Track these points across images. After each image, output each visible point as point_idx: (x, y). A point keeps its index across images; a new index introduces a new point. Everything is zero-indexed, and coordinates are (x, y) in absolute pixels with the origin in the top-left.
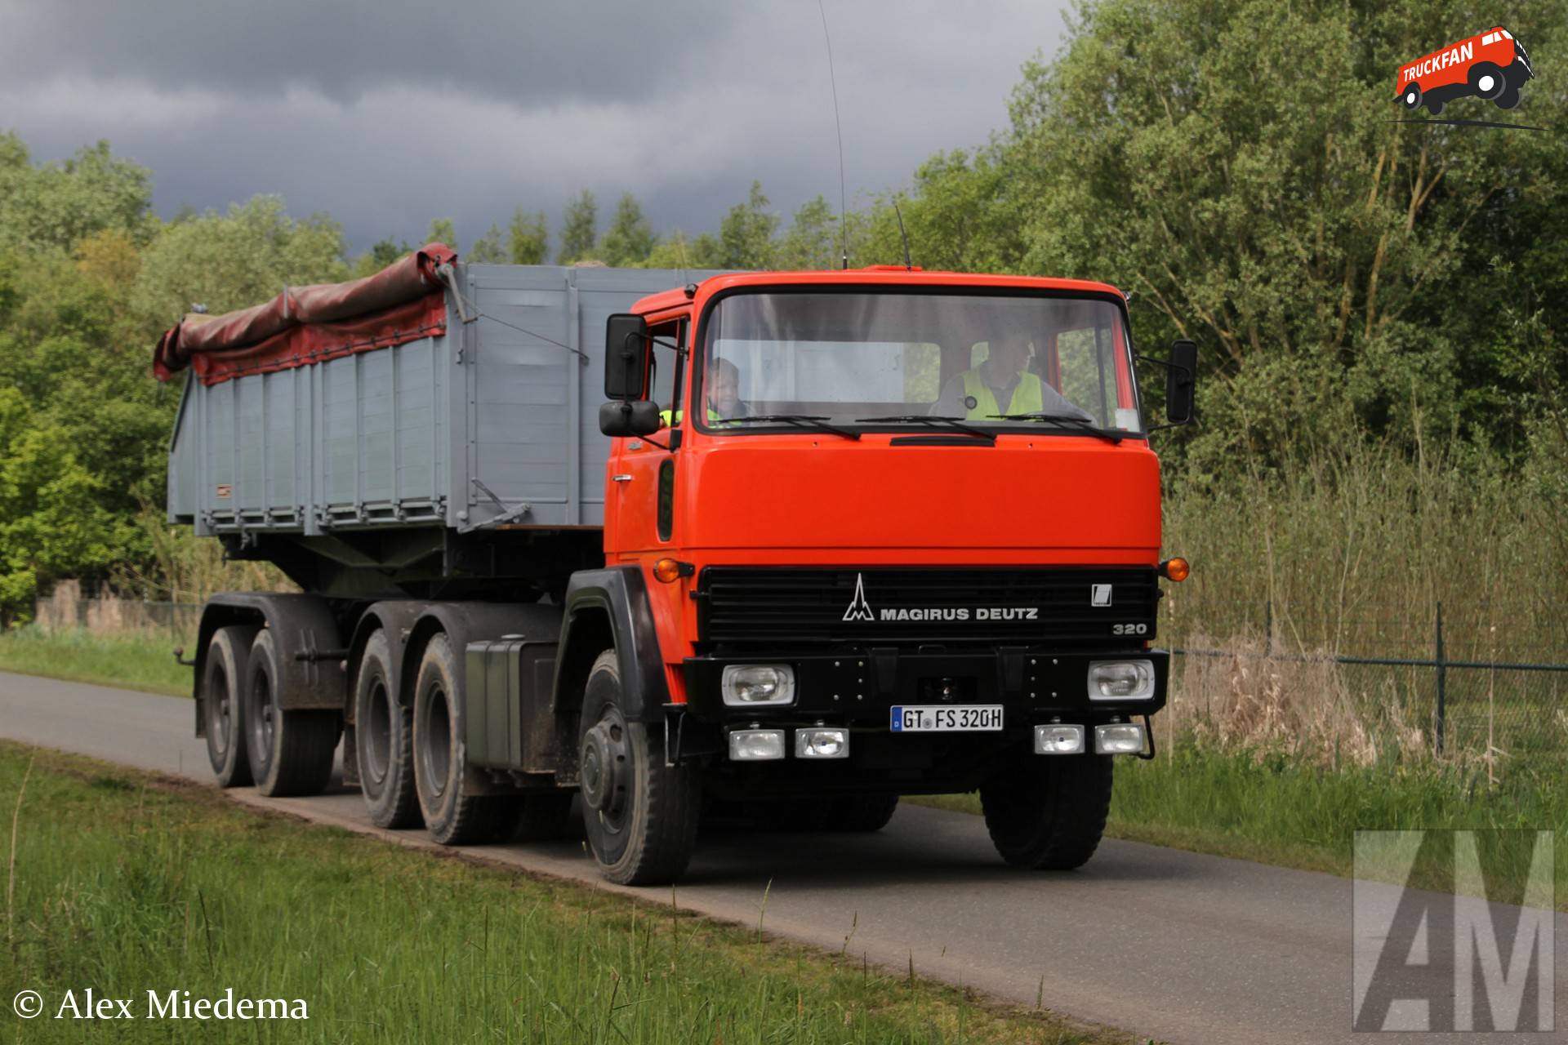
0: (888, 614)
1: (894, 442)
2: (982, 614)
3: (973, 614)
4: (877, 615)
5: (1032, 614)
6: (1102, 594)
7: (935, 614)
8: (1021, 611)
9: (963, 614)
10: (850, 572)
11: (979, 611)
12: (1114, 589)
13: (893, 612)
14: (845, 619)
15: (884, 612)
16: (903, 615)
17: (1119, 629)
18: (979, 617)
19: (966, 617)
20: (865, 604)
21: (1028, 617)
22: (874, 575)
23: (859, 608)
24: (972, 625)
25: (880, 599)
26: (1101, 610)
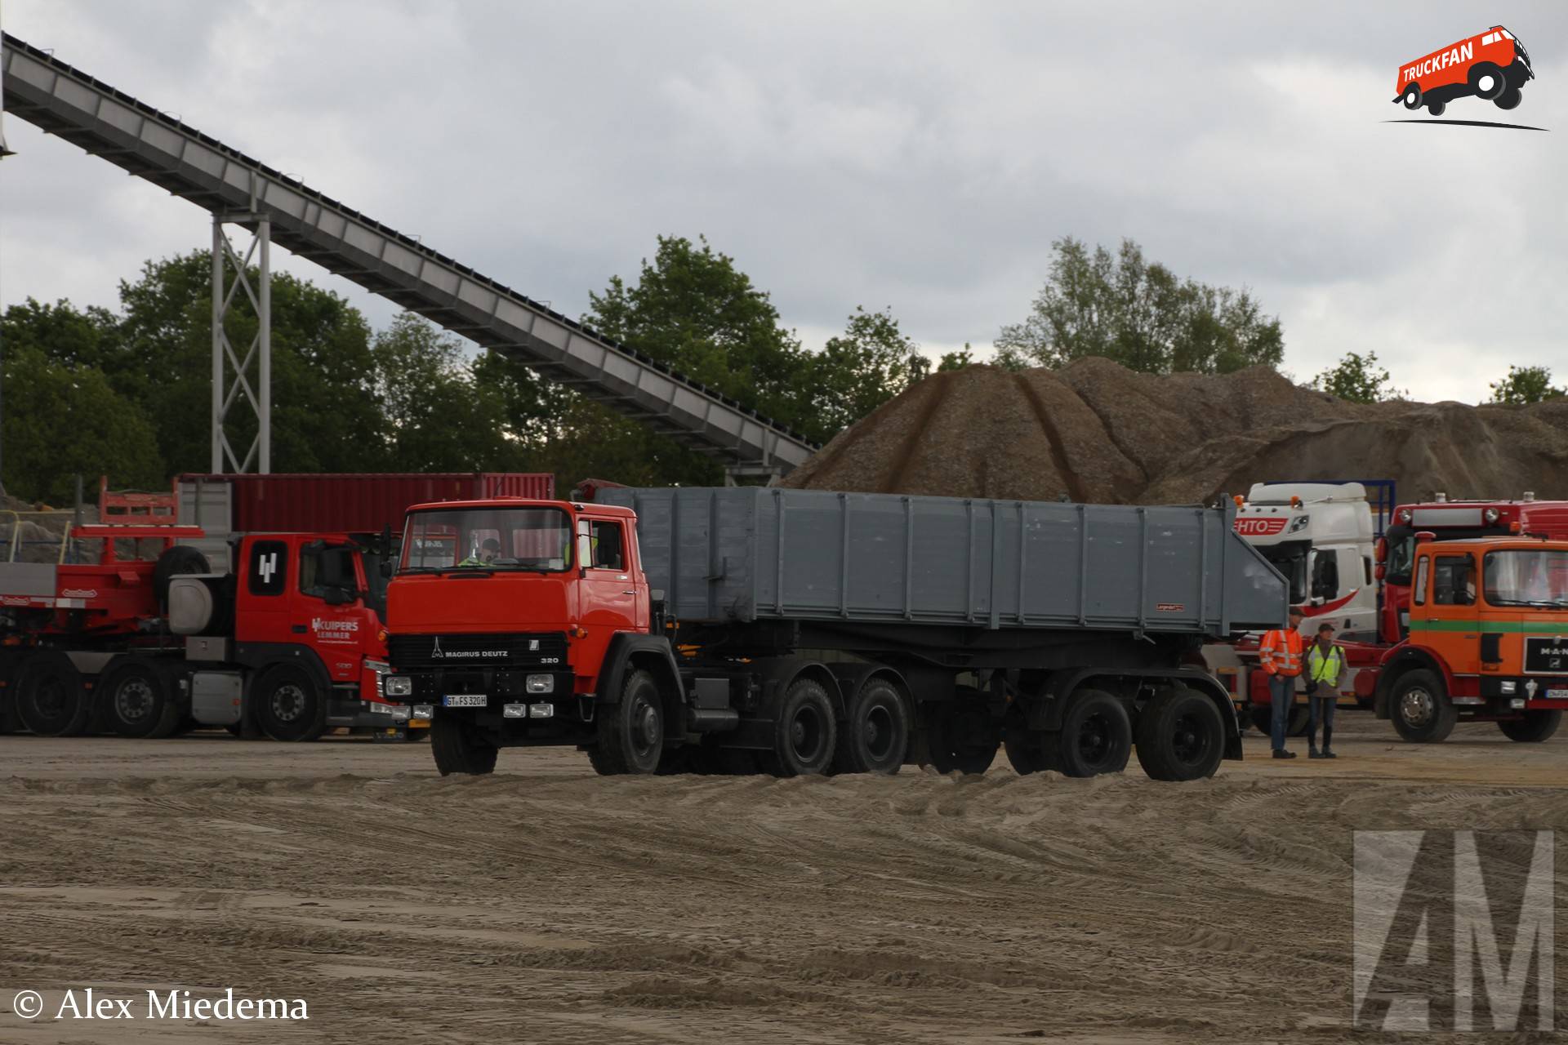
0: (448, 654)
2: (485, 654)
3: (481, 653)
4: (444, 655)
5: (505, 654)
6: (534, 645)
7: (466, 654)
8: (500, 653)
9: (477, 654)
10: (431, 637)
11: (484, 652)
12: (540, 643)
13: (452, 653)
14: (433, 655)
15: (446, 653)
16: (455, 655)
17: (544, 660)
18: (483, 655)
20: (439, 650)
22: (442, 639)
23: (437, 652)
24: (481, 659)
25: (444, 649)
26: (534, 652)
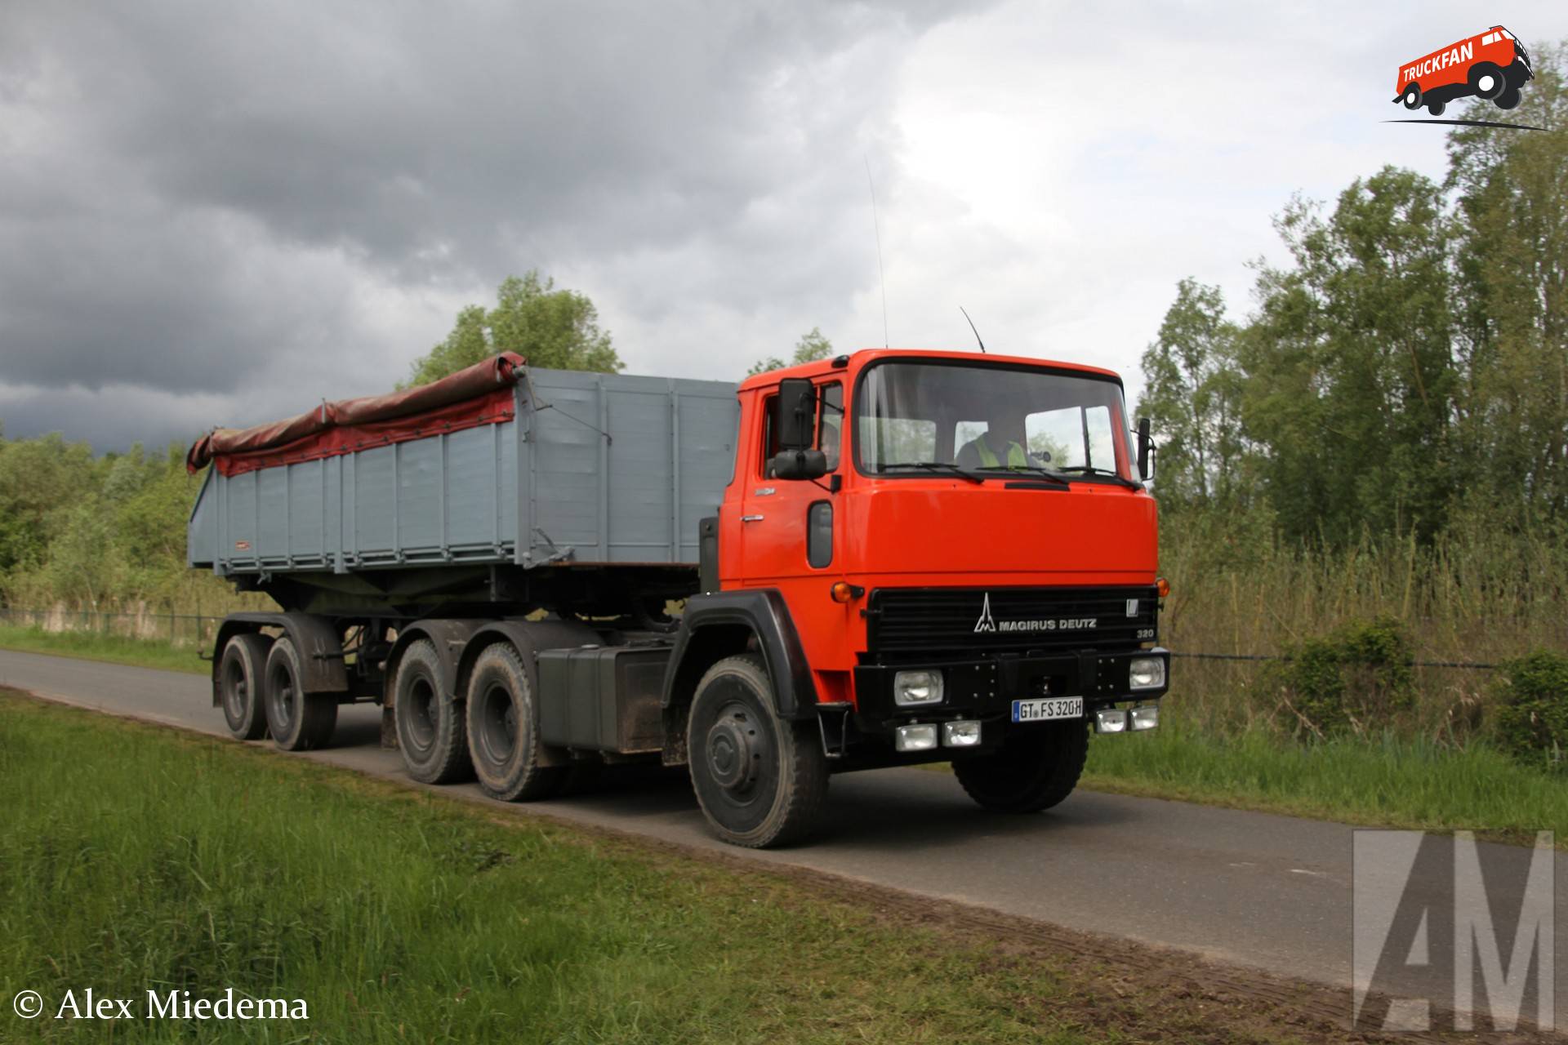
0: (1004, 626)
1: (1007, 486)
2: (1065, 625)
3: (1057, 624)
4: (997, 626)
5: (1093, 623)
6: (1132, 607)
7: (1033, 625)
8: (1086, 621)
9: (1050, 624)
10: (979, 593)
11: (1061, 622)
12: (1140, 603)
13: (1007, 624)
14: (976, 630)
15: (1001, 624)
16: (1015, 626)
17: (1140, 634)
18: (1061, 627)
19: (1053, 627)
20: (990, 618)
21: (1091, 625)
22: (998, 594)
23: (986, 622)
24: (1057, 634)
25: (999, 614)
26: (1131, 620)
